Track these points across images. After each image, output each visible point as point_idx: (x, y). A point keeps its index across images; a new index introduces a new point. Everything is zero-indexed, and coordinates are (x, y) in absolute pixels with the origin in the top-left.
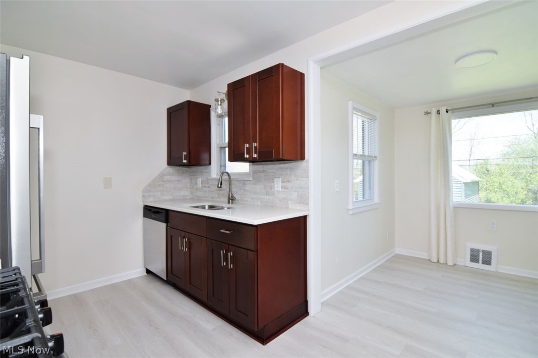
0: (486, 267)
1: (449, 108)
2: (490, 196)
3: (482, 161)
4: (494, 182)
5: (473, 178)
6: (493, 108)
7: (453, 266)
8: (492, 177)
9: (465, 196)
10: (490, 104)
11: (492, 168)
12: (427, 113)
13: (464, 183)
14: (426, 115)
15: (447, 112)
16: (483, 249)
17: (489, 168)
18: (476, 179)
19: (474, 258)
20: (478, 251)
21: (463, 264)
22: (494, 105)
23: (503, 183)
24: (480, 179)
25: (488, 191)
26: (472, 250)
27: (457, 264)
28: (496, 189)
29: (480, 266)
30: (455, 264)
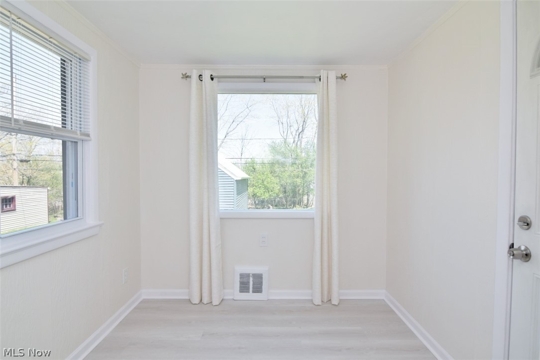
0: (257, 296)
1: (214, 74)
2: (256, 191)
3: (250, 160)
4: (259, 179)
5: (244, 175)
6: (264, 83)
7: (219, 304)
8: (257, 175)
9: (237, 194)
10: (261, 77)
11: (257, 167)
12: (186, 77)
13: (236, 181)
14: (184, 80)
15: (212, 79)
16: (254, 273)
17: (255, 167)
18: (245, 176)
19: (244, 288)
20: (248, 275)
21: (231, 297)
22: (266, 80)
23: (265, 180)
24: (249, 177)
25: (254, 187)
26: (242, 276)
27: (226, 298)
28: (260, 185)
29: (251, 296)
30: (223, 300)
